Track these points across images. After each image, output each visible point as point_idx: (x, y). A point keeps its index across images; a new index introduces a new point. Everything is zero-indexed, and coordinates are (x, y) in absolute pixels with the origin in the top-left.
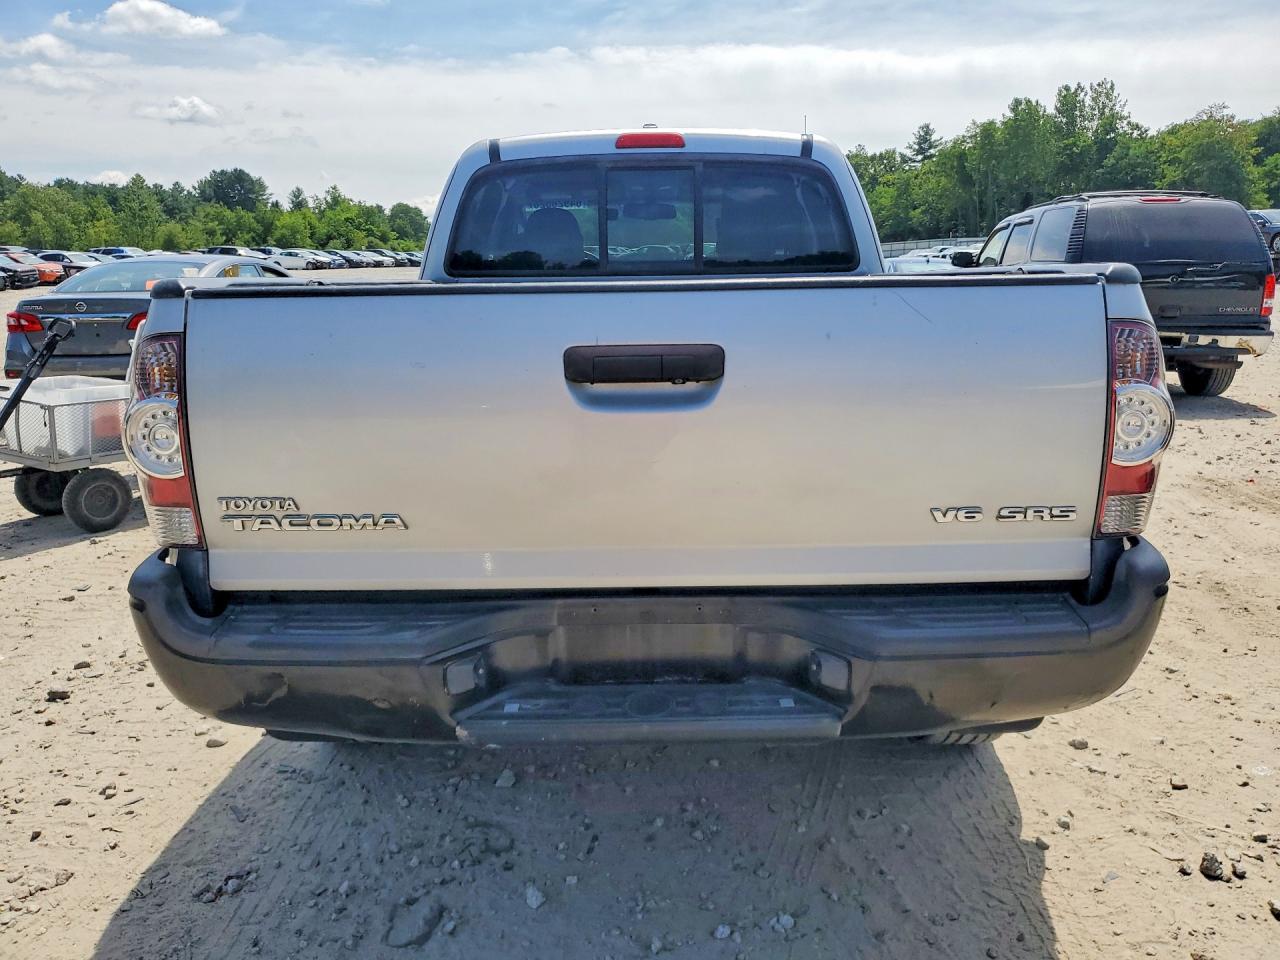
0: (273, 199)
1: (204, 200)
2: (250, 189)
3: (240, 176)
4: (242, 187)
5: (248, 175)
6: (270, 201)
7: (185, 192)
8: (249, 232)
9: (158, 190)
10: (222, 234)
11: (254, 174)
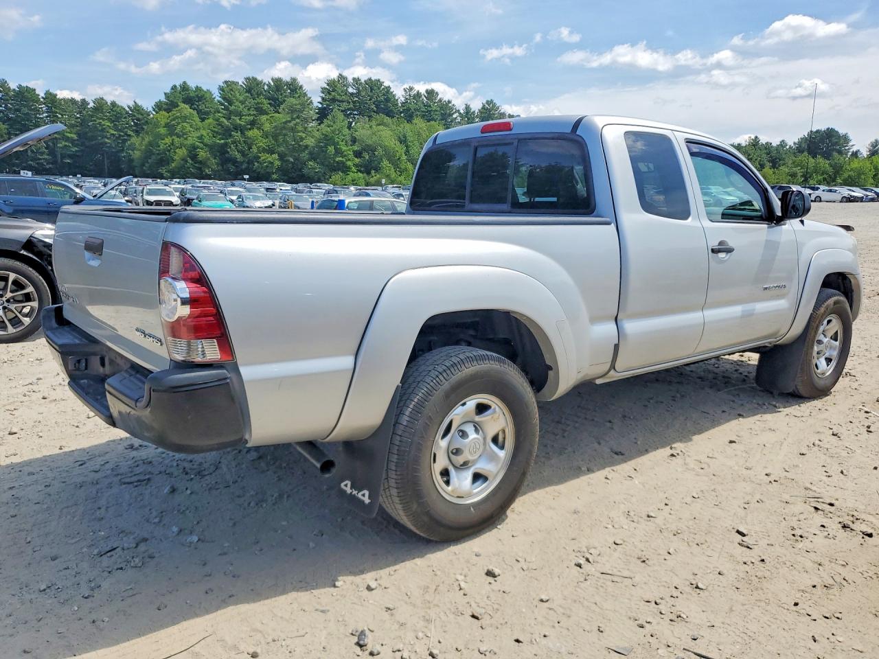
0: (854, 149)
1: (799, 152)
2: (837, 142)
3: (830, 134)
4: (830, 141)
5: (837, 132)
6: (851, 150)
7: (788, 147)
8: (823, 174)
9: (768, 146)
10: (802, 176)
11: (842, 131)
